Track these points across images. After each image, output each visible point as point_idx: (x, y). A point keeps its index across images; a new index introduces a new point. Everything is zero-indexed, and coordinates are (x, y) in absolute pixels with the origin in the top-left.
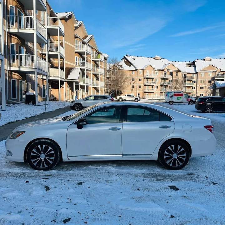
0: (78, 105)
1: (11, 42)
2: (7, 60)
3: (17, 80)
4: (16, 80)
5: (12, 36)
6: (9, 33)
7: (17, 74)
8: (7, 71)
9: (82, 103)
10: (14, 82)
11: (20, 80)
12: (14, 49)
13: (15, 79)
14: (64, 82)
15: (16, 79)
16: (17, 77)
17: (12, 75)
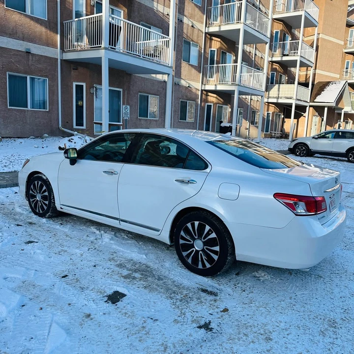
0: (301, 146)
1: (210, 47)
2: (201, 74)
3: (214, 104)
4: (212, 104)
5: (214, 38)
6: (209, 35)
7: (215, 95)
8: (200, 92)
9: (308, 143)
10: (209, 107)
11: (219, 103)
12: (214, 58)
13: (211, 102)
14: (306, 106)
15: (213, 102)
16: (214, 100)
17: (208, 97)
